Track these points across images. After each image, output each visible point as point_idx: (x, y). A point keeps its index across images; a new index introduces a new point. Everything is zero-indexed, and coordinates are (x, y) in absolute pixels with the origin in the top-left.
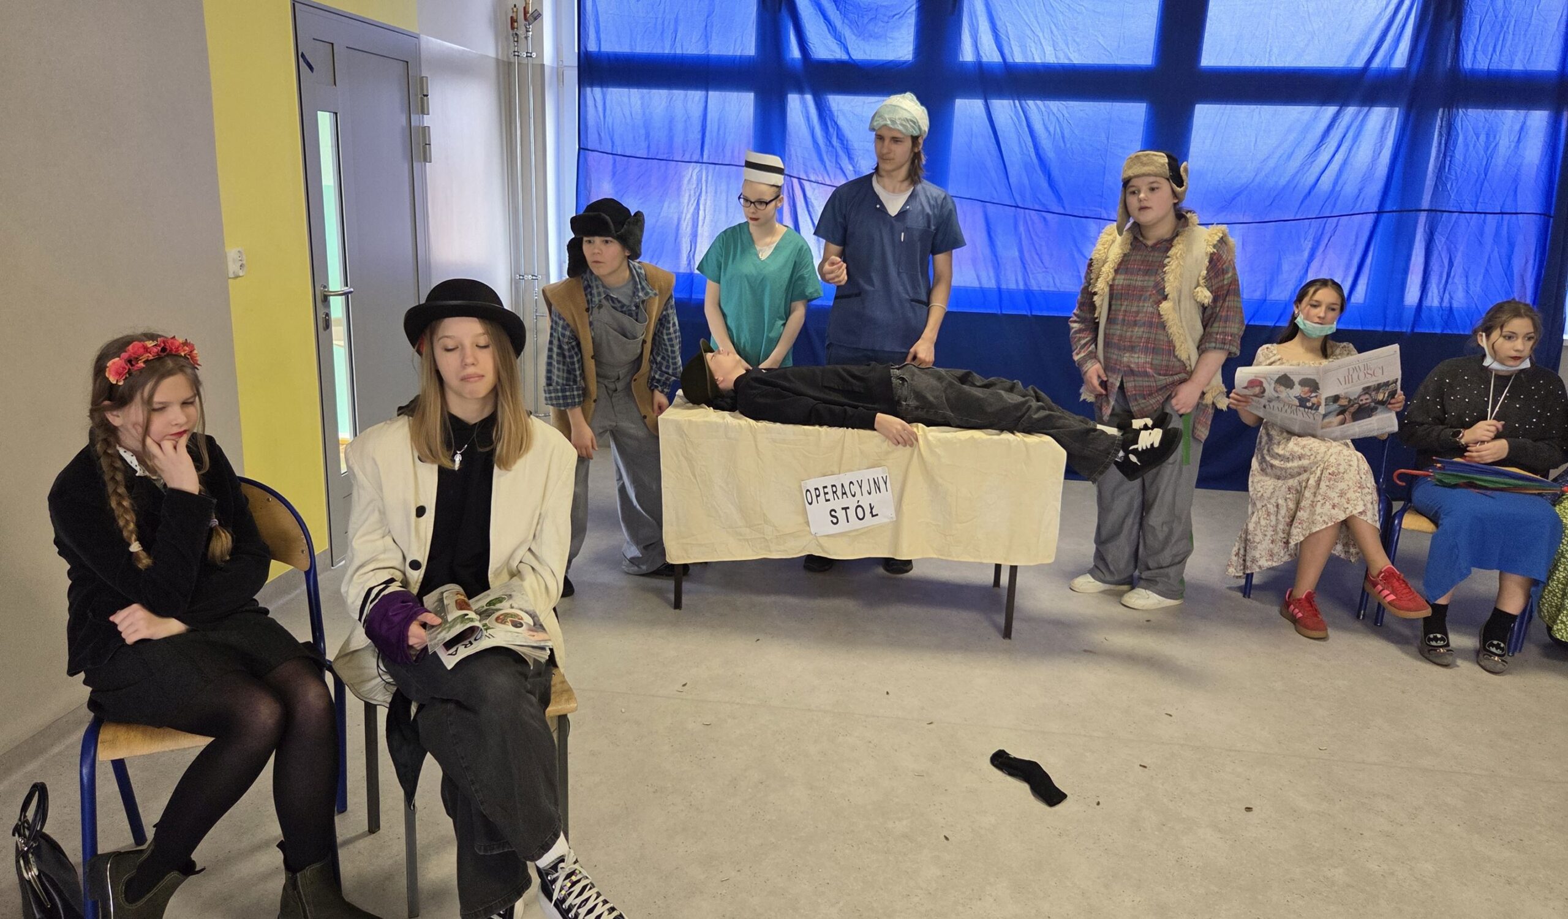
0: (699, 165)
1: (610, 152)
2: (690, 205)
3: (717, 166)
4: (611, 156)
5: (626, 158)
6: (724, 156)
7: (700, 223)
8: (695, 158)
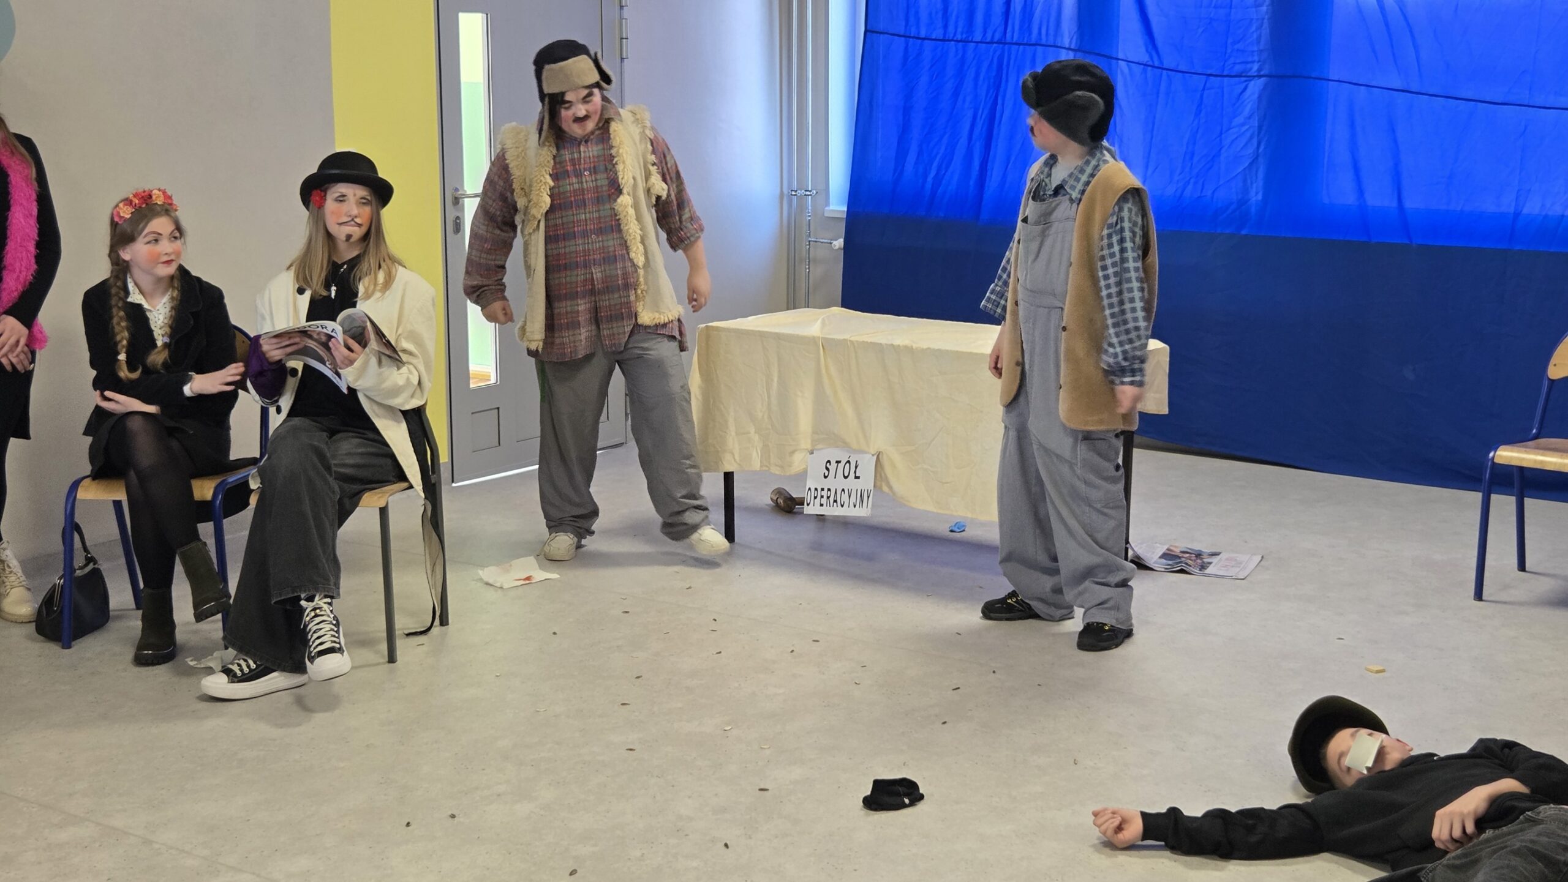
0: (1001, 46)
1: (902, 33)
2: (988, 98)
3: (1021, 47)
4: (903, 38)
5: (920, 41)
6: (1030, 34)
7: (997, 122)
8: (997, 37)
